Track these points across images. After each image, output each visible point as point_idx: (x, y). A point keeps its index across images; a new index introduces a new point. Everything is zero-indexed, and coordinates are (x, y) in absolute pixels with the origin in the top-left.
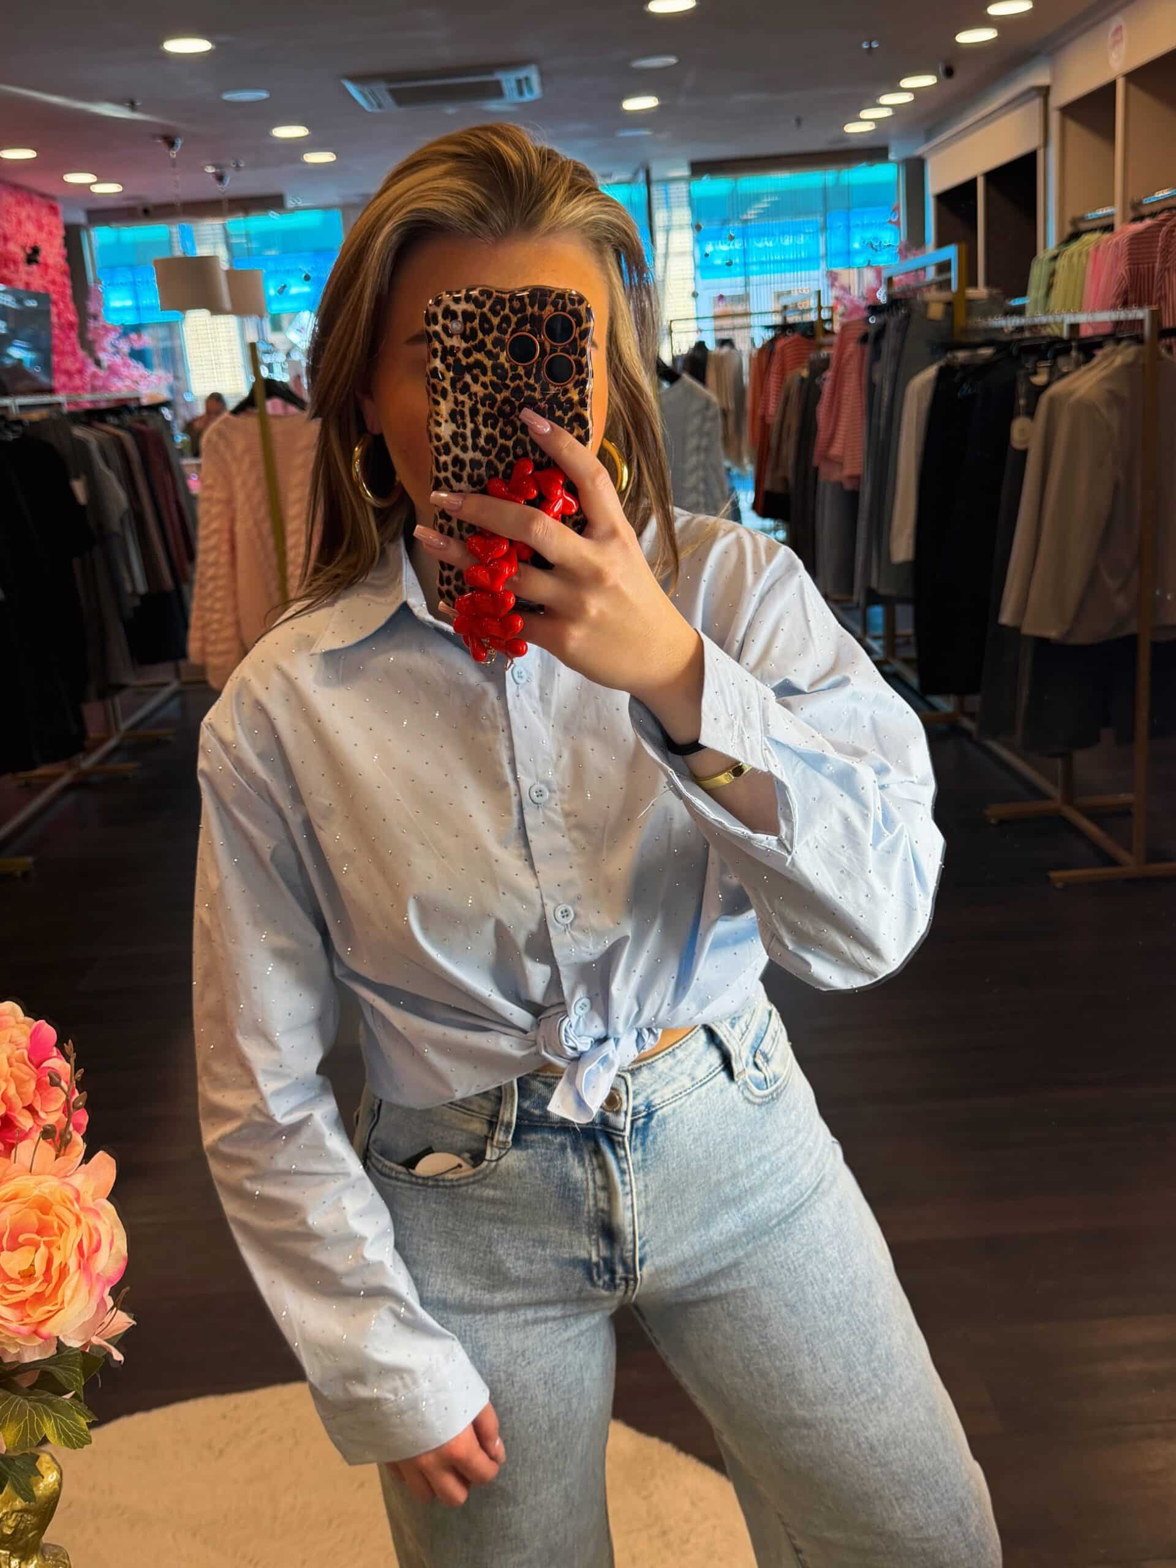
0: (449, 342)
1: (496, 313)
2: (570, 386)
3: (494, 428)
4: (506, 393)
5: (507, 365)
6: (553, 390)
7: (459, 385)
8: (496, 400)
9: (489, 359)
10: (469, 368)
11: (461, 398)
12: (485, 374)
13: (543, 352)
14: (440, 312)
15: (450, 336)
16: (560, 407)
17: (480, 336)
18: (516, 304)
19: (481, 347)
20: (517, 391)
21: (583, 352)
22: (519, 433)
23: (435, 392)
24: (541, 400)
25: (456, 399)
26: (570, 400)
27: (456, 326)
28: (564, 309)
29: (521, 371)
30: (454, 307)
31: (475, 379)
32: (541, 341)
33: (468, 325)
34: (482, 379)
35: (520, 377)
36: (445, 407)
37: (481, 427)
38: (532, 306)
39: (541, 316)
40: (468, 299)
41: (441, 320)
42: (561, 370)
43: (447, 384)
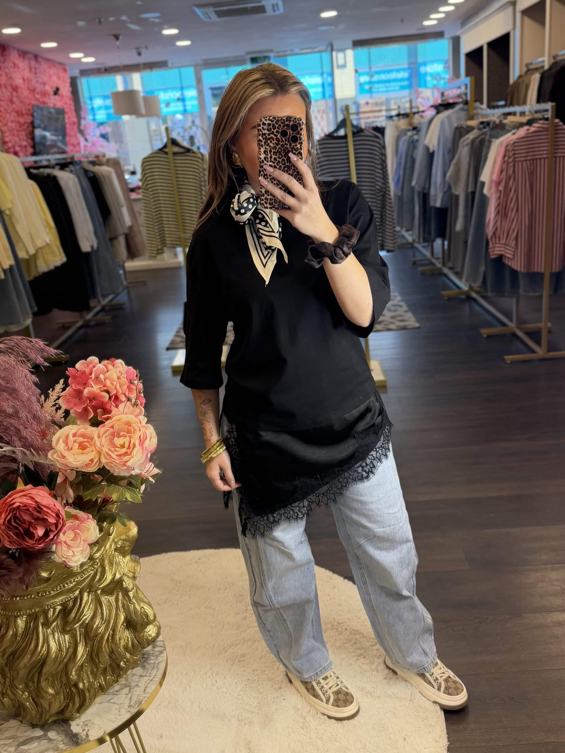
0: (264, 132)
1: (277, 124)
2: (297, 144)
3: (276, 155)
4: (279, 146)
5: (280, 138)
6: (293, 145)
7: (266, 144)
8: (277, 148)
9: (275, 136)
10: (269, 139)
11: (267, 147)
12: (274, 140)
13: (290, 134)
15: (264, 130)
16: (295, 150)
17: (272, 130)
18: (282, 121)
19: (273, 133)
20: (283, 146)
22: (283, 157)
25: (265, 147)
26: (297, 148)
27: (265, 127)
28: (296, 121)
29: (284, 140)
30: (265, 122)
31: (271, 142)
32: (289, 131)
33: (269, 127)
34: (273, 142)
35: (283, 142)
36: (262, 150)
37: (272, 155)
38: (287, 121)
39: (289, 125)
41: (261, 125)
42: (295, 139)
43: (263, 143)
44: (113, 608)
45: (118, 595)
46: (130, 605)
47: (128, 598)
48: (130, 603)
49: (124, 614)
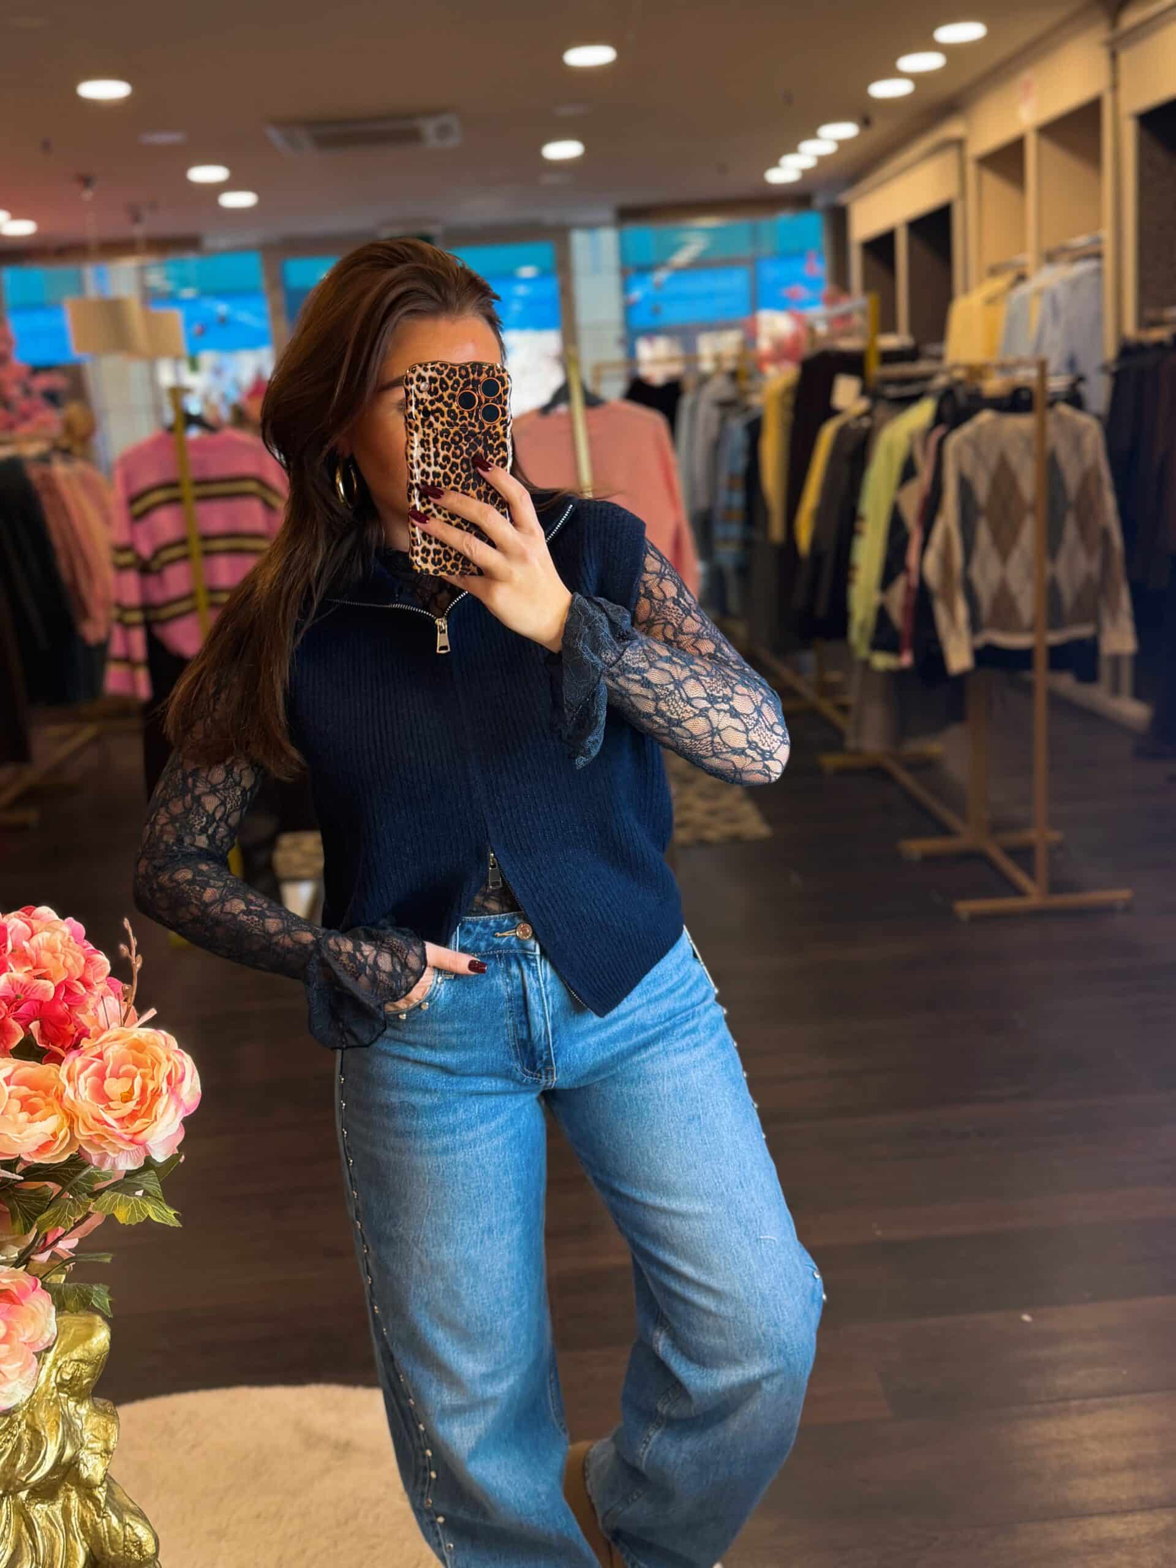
0: (420, 396)
1: (450, 378)
2: (498, 424)
3: (448, 450)
4: (456, 428)
5: (457, 411)
6: (487, 426)
7: (427, 423)
8: (449, 433)
9: (446, 406)
10: (433, 412)
11: (427, 431)
12: (443, 415)
13: (480, 403)
14: (414, 376)
15: (421, 392)
17: (440, 392)
18: (463, 372)
19: (441, 399)
20: (464, 428)
21: (505, 404)
22: (465, 455)
23: (411, 427)
24: (479, 433)
25: (424, 432)
26: (497, 433)
27: (425, 386)
28: (493, 375)
29: (466, 414)
30: (423, 374)
31: (437, 419)
32: (479, 395)
33: (433, 385)
34: (441, 419)
35: (464, 418)
36: (417, 438)
37: (440, 450)
38: (473, 374)
39: (479, 380)
40: (432, 369)
41: (415, 382)
42: (491, 414)
43: (418, 423)
44: (57, 1532)
45: (69, 1498)
46: (99, 1520)
47: (94, 1505)
48: (99, 1516)
49: (85, 1545)
